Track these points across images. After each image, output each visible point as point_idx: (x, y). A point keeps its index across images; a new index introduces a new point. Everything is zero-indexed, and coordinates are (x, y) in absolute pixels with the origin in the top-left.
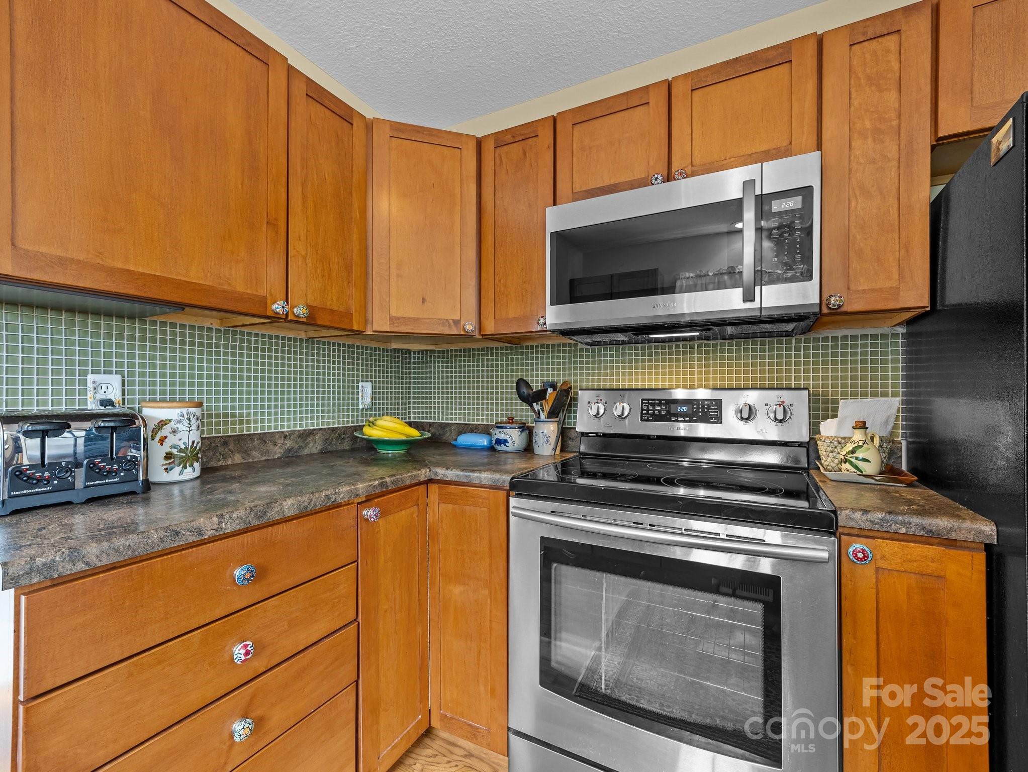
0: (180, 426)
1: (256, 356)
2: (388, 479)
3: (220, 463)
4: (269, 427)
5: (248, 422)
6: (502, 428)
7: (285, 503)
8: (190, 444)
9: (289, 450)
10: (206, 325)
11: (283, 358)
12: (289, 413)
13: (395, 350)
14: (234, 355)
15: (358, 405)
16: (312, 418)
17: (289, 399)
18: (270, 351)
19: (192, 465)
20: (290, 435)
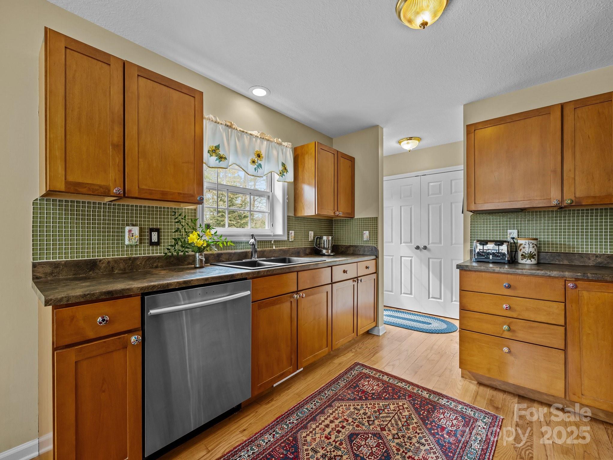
0: (526, 246)
8: (529, 252)
19: (530, 259)
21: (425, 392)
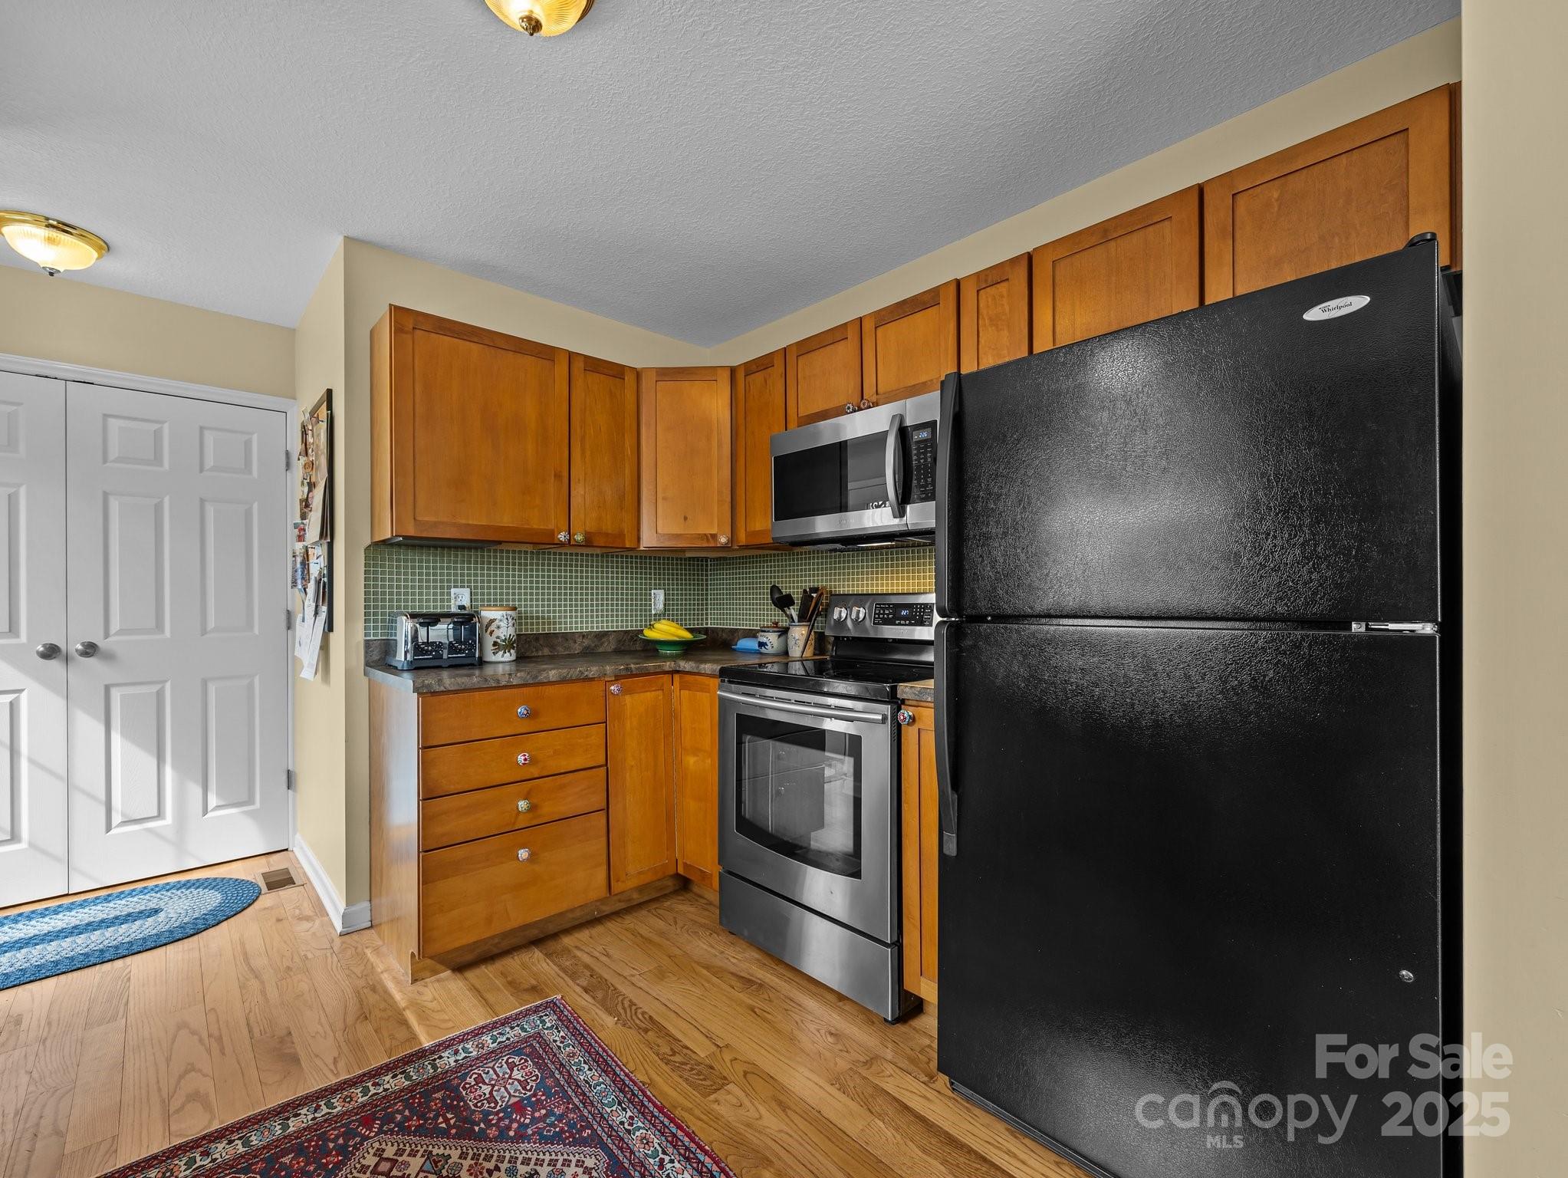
0: (502, 624)
1: (560, 571)
2: (632, 666)
3: (533, 654)
4: (571, 628)
5: (555, 623)
6: (765, 631)
7: (550, 672)
8: (509, 637)
9: (587, 648)
10: (523, 549)
11: (582, 572)
12: (587, 617)
13: (690, 558)
14: (543, 570)
15: (650, 610)
16: (607, 621)
17: (587, 605)
18: (571, 566)
19: (509, 651)
20: (588, 635)
21: (387, 1078)
